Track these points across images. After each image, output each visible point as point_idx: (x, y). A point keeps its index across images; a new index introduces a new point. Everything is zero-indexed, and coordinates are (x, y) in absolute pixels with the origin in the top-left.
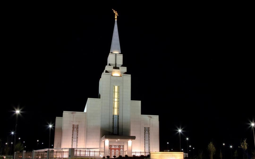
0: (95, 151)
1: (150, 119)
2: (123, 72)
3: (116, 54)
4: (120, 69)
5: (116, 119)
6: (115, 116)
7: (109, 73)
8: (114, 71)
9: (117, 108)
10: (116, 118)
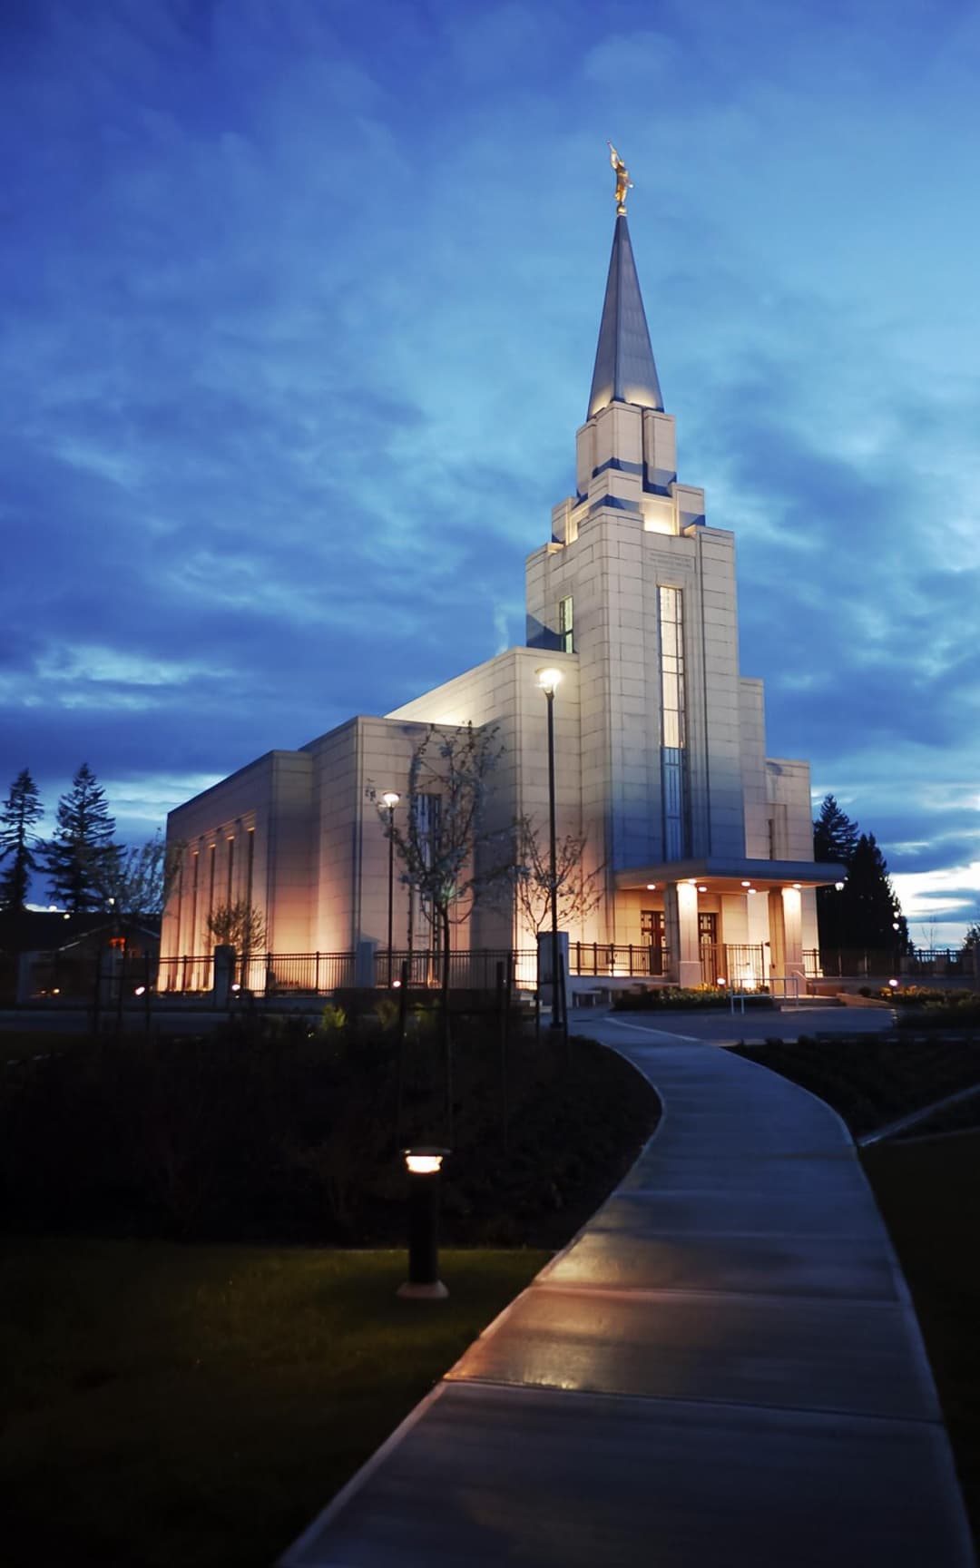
0: (631, 946)
1: (775, 777)
2: (696, 515)
3: (644, 409)
4: (674, 494)
5: (673, 768)
6: (667, 750)
7: (622, 508)
8: (647, 504)
9: (676, 708)
10: (674, 765)
